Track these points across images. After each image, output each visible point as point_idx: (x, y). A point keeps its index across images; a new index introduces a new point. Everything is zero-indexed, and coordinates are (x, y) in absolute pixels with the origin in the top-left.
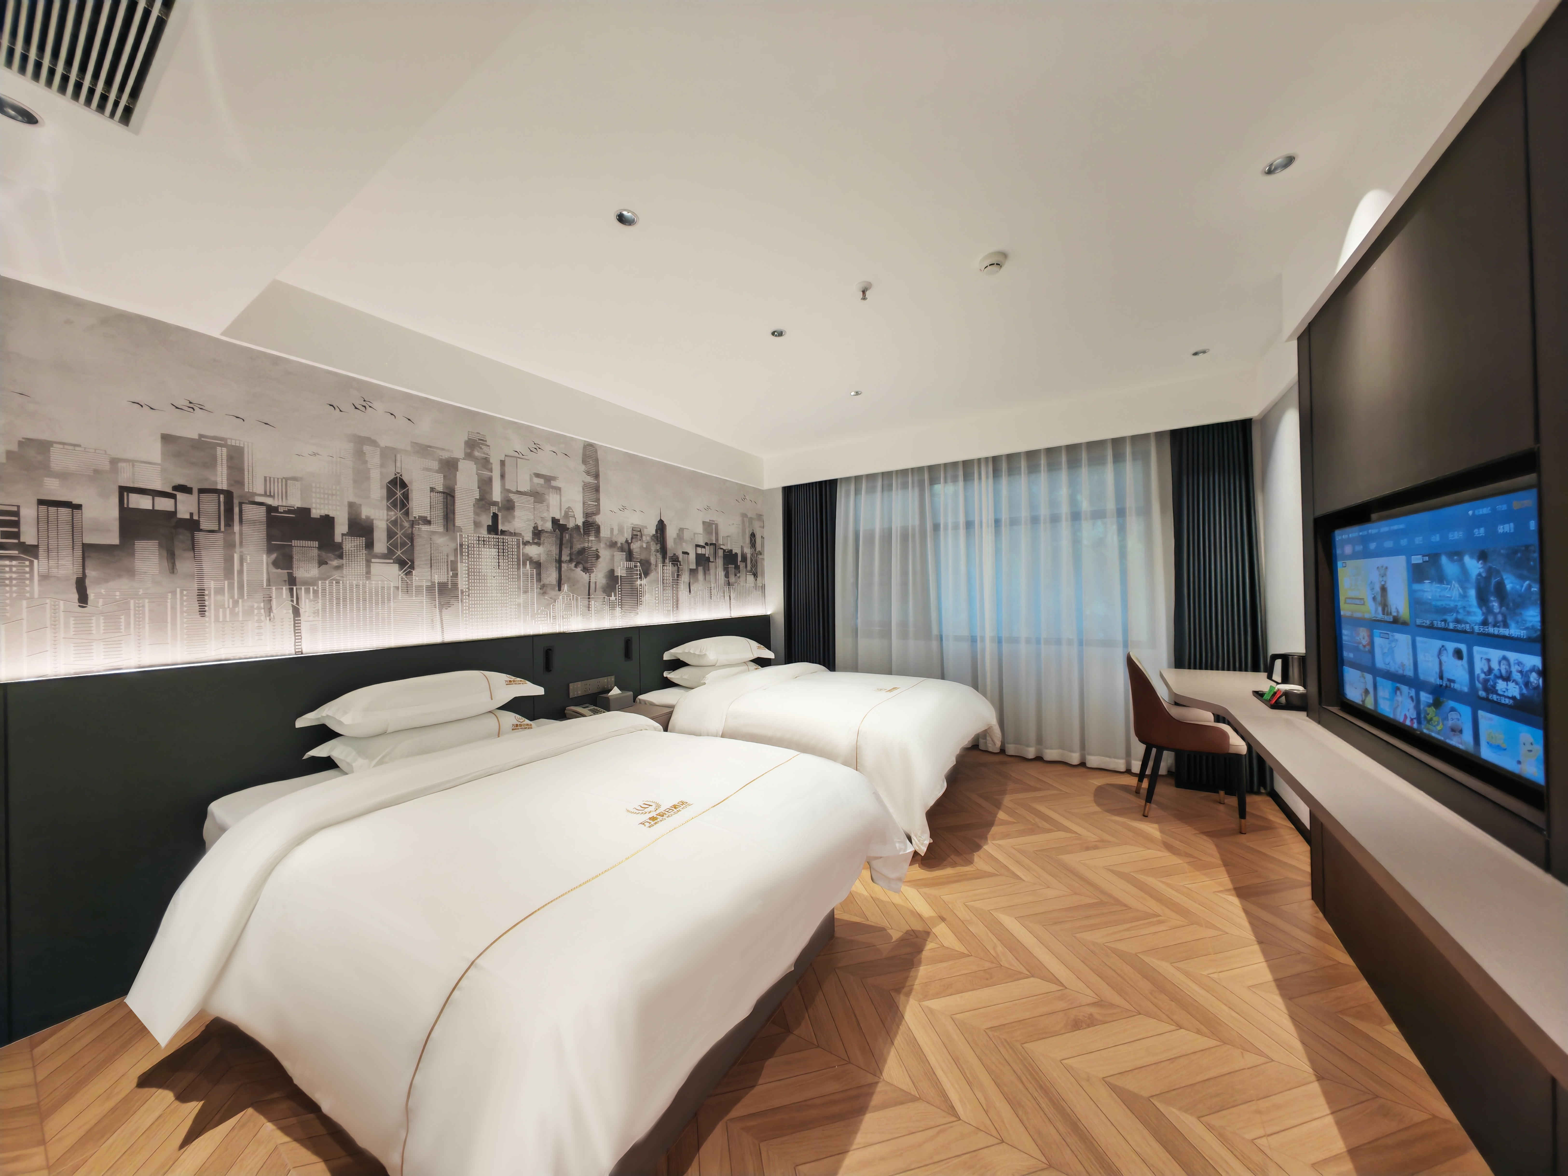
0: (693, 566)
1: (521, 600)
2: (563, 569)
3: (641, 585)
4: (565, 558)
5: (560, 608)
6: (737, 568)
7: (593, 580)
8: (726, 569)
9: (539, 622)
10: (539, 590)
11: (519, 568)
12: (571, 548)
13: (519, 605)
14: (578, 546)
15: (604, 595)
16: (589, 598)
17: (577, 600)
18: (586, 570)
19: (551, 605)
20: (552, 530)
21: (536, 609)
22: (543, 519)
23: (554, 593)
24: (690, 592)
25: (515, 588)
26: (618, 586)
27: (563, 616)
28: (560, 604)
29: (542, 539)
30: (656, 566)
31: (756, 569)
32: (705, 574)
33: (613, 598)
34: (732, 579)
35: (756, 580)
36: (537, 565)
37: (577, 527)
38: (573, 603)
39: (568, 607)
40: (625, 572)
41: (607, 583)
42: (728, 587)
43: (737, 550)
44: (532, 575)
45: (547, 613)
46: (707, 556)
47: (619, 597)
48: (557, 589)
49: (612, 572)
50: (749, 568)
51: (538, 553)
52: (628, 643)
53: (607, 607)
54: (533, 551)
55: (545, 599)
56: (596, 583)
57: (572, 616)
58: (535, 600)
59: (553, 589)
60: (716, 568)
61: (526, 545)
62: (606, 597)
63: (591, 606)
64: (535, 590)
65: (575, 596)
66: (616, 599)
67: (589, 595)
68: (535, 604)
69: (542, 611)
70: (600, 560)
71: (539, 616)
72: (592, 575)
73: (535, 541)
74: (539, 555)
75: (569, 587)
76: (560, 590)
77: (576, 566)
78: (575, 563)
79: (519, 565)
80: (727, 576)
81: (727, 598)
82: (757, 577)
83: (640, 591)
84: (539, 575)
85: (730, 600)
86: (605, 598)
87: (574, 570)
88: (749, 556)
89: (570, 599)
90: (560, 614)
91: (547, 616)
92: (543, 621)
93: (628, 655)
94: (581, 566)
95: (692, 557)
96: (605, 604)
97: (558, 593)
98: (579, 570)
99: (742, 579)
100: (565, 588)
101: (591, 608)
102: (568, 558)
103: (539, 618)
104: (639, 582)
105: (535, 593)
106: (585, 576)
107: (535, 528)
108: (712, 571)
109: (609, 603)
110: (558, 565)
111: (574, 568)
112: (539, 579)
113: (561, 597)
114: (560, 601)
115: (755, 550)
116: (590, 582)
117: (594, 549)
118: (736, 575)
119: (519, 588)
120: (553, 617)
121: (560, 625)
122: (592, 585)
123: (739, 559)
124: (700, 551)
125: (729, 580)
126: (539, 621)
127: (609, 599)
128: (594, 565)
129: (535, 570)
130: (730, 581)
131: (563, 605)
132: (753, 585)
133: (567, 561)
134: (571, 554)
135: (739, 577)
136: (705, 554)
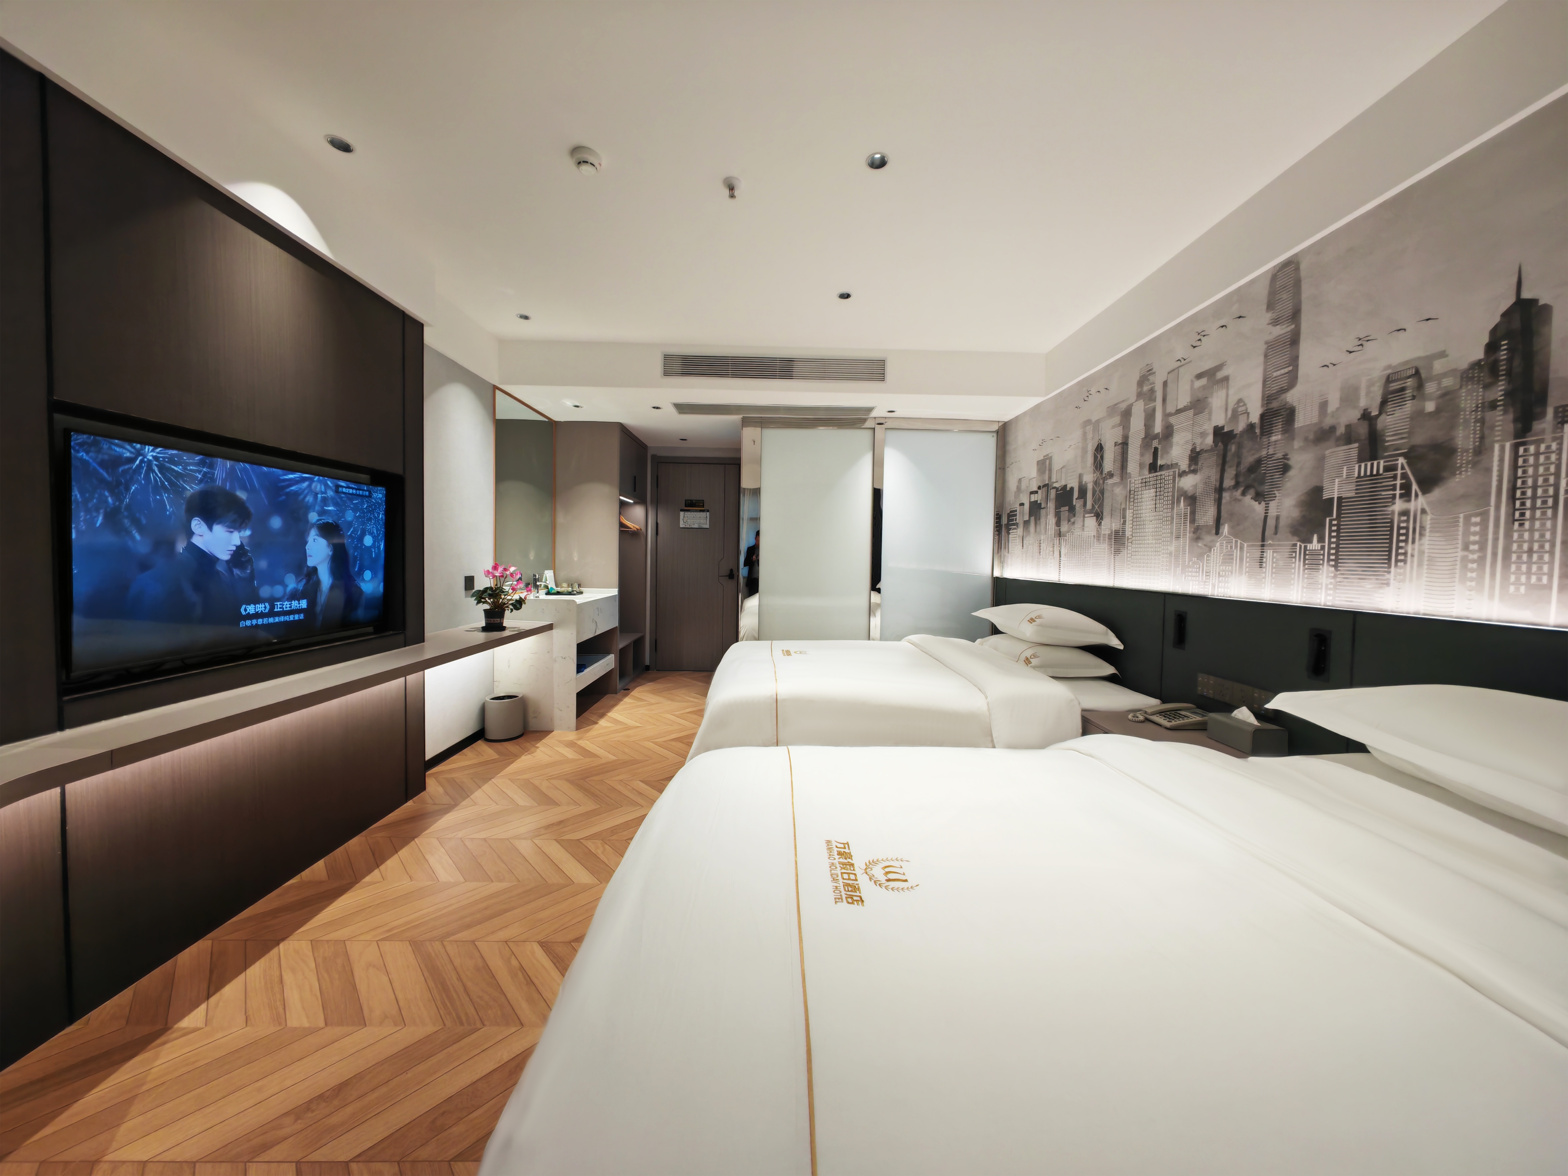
1: (1172, 548)
2: (1224, 501)
3: (1405, 513)
4: (1228, 482)
5: (1217, 560)
7: (1273, 512)
9: (1190, 578)
10: (1192, 534)
11: (1173, 508)
12: (1239, 464)
13: (1171, 554)
14: (1249, 459)
15: (1295, 540)
16: (1263, 546)
17: (1242, 548)
18: (1259, 497)
19: (1205, 556)
20: (1214, 446)
21: (1187, 560)
22: (1203, 435)
23: (1208, 538)
25: (1168, 533)
26: (1331, 521)
27: (1219, 573)
28: (1217, 555)
29: (1200, 464)
30: (1481, 450)
33: (1315, 545)
36: (1192, 500)
37: (1251, 426)
38: (1237, 553)
39: (1228, 559)
40: (1353, 487)
41: (1304, 517)
44: (1185, 516)
45: (1200, 567)
47: (1330, 543)
48: (1214, 532)
49: (1318, 490)
51: (1194, 483)
53: (1298, 565)
54: (1188, 483)
55: (1198, 546)
56: (1278, 518)
57: (1232, 573)
58: (1187, 548)
59: (1209, 533)
61: (1181, 477)
62: (1298, 544)
63: (1265, 560)
64: (1188, 534)
65: (1239, 541)
66: (1323, 548)
67: (1263, 539)
68: (1187, 553)
69: (1194, 563)
70: (1291, 473)
71: (1190, 570)
72: (1273, 505)
73: (1192, 469)
74: (1195, 486)
75: (1232, 528)
76: (1217, 533)
77: (1244, 494)
78: (1242, 489)
79: (1173, 503)
83: (1399, 528)
84: (1193, 513)
86: (1295, 545)
87: (1240, 500)
89: (1231, 547)
90: (1216, 569)
91: (1199, 570)
92: (1194, 576)
94: (1252, 492)
96: (1295, 557)
97: (1214, 537)
98: (1248, 500)
100: (1225, 529)
101: (1266, 563)
102: (1232, 483)
103: (1191, 572)
104: (1399, 505)
105: (1188, 539)
106: (1259, 508)
107: (1193, 450)
109: (1305, 554)
110: (1217, 496)
111: (1240, 497)
112: (1193, 521)
113: (1218, 544)
114: (1217, 549)
116: (1266, 518)
117: (1279, 455)
119: (1172, 533)
120: (1206, 572)
121: (1214, 586)
122: (1271, 523)
126: (1190, 576)
127: (1306, 547)
128: (1276, 486)
129: (1189, 508)
131: (1220, 556)
133: (1231, 488)
134: (1237, 476)
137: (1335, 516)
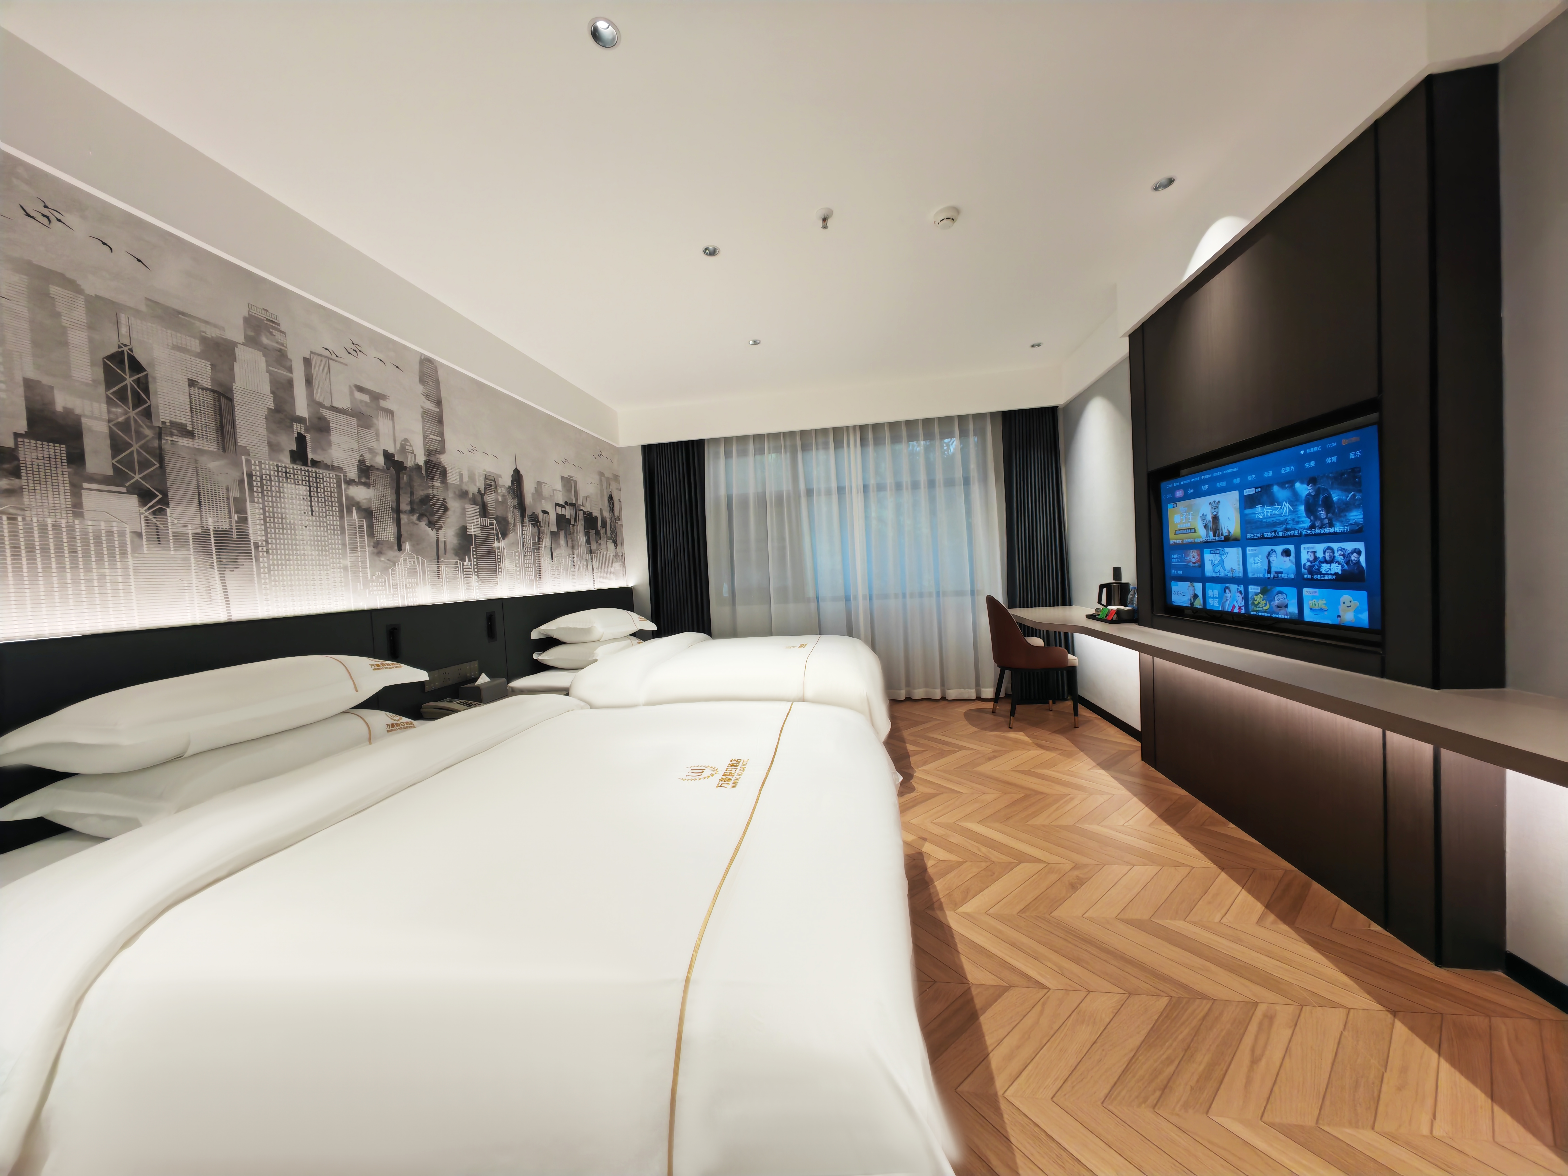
0: (554, 529)
1: (348, 562)
2: (402, 522)
3: (499, 548)
4: (405, 506)
5: (402, 574)
6: (598, 533)
7: (441, 539)
8: (587, 534)
9: (375, 593)
10: (372, 548)
11: (342, 517)
12: (412, 494)
13: (345, 568)
14: (420, 493)
15: (456, 559)
16: (438, 562)
17: (423, 563)
18: (432, 524)
19: (390, 570)
20: (385, 468)
21: (369, 574)
22: (371, 450)
23: (392, 553)
24: (552, 559)
25: (338, 544)
26: (473, 548)
27: (406, 585)
28: (402, 569)
29: (372, 478)
30: (515, 525)
31: (616, 536)
32: (566, 538)
33: (467, 563)
34: (594, 546)
35: (616, 548)
36: (368, 513)
37: (418, 467)
38: (419, 567)
39: (413, 572)
40: (479, 530)
41: (459, 544)
42: (590, 555)
43: (596, 513)
44: (361, 528)
45: (385, 581)
46: (567, 517)
47: (474, 562)
48: (396, 548)
49: (464, 530)
50: (609, 535)
51: (368, 497)
52: (490, 619)
53: (460, 575)
54: (360, 493)
55: (380, 561)
56: (445, 543)
57: (417, 584)
58: (368, 562)
59: (391, 548)
60: (577, 532)
61: (349, 485)
62: (459, 561)
63: (441, 573)
64: (367, 548)
65: (420, 558)
66: (471, 564)
67: (438, 558)
68: (368, 567)
69: (378, 577)
70: (449, 513)
71: (375, 584)
72: (441, 532)
73: (363, 481)
74: (370, 500)
75: (412, 546)
76: (400, 549)
77: (419, 519)
78: (418, 515)
79: (341, 511)
80: (588, 542)
81: (590, 567)
82: (617, 545)
83: (498, 555)
84: (371, 527)
85: (593, 570)
86: (457, 562)
87: (417, 524)
88: (608, 521)
89: (414, 563)
90: (403, 581)
91: (385, 584)
92: (380, 591)
93: (491, 633)
94: (425, 519)
95: (553, 517)
96: (458, 571)
97: (397, 553)
98: (423, 525)
99: (603, 546)
100: (407, 546)
101: (442, 574)
102: (408, 508)
103: (375, 586)
104: (496, 544)
105: (367, 553)
106: (432, 533)
107: (362, 462)
108: (574, 536)
109: (463, 569)
110: (395, 516)
111: (417, 522)
112: (371, 534)
113: (402, 560)
114: (401, 564)
115: (614, 515)
116: (438, 541)
117: (441, 498)
118: (597, 542)
119: (344, 545)
120: (393, 585)
121: (403, 597)
122: (441, 546)
123: (600, 523)
124: (561, 511)
125: (590, 547)
126: (375, 590)
127: (463, 563)
128: (441, 519)
129: (364, 520)
130: (592, 548)
131: (405, 570)
132: (614, 554)
133: (408, 511)
134: (411, 503)
135: (600, 544)
136: (565, 515)
137: (474, 546)
